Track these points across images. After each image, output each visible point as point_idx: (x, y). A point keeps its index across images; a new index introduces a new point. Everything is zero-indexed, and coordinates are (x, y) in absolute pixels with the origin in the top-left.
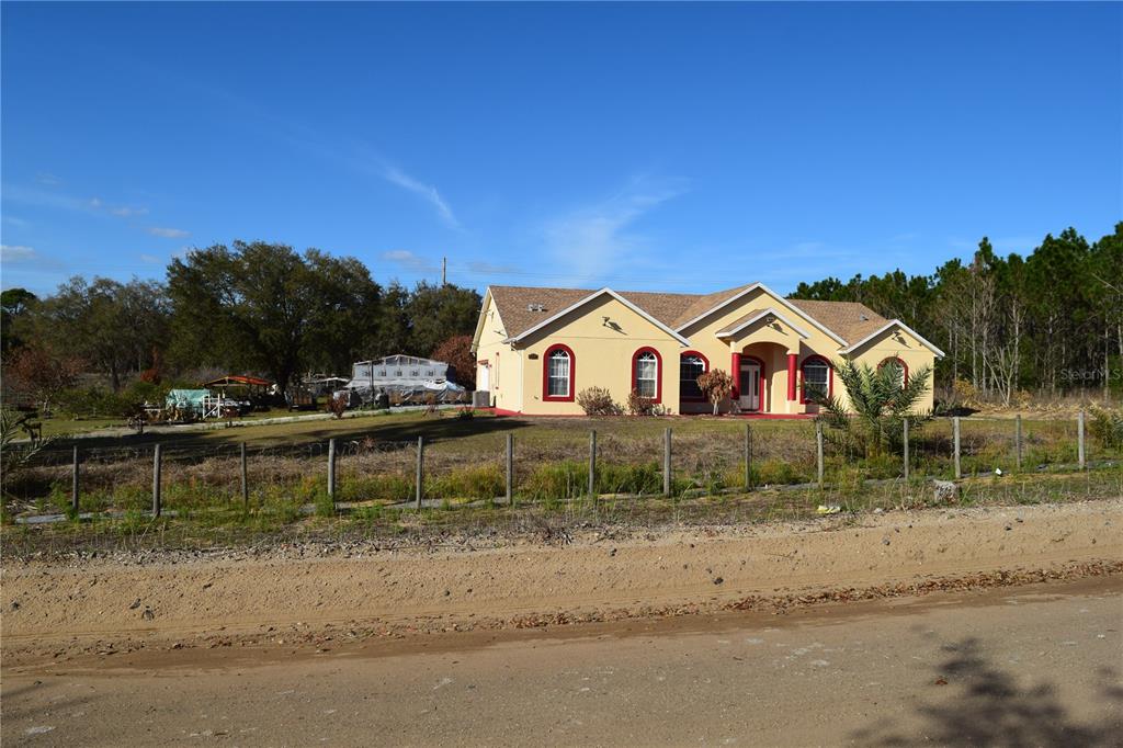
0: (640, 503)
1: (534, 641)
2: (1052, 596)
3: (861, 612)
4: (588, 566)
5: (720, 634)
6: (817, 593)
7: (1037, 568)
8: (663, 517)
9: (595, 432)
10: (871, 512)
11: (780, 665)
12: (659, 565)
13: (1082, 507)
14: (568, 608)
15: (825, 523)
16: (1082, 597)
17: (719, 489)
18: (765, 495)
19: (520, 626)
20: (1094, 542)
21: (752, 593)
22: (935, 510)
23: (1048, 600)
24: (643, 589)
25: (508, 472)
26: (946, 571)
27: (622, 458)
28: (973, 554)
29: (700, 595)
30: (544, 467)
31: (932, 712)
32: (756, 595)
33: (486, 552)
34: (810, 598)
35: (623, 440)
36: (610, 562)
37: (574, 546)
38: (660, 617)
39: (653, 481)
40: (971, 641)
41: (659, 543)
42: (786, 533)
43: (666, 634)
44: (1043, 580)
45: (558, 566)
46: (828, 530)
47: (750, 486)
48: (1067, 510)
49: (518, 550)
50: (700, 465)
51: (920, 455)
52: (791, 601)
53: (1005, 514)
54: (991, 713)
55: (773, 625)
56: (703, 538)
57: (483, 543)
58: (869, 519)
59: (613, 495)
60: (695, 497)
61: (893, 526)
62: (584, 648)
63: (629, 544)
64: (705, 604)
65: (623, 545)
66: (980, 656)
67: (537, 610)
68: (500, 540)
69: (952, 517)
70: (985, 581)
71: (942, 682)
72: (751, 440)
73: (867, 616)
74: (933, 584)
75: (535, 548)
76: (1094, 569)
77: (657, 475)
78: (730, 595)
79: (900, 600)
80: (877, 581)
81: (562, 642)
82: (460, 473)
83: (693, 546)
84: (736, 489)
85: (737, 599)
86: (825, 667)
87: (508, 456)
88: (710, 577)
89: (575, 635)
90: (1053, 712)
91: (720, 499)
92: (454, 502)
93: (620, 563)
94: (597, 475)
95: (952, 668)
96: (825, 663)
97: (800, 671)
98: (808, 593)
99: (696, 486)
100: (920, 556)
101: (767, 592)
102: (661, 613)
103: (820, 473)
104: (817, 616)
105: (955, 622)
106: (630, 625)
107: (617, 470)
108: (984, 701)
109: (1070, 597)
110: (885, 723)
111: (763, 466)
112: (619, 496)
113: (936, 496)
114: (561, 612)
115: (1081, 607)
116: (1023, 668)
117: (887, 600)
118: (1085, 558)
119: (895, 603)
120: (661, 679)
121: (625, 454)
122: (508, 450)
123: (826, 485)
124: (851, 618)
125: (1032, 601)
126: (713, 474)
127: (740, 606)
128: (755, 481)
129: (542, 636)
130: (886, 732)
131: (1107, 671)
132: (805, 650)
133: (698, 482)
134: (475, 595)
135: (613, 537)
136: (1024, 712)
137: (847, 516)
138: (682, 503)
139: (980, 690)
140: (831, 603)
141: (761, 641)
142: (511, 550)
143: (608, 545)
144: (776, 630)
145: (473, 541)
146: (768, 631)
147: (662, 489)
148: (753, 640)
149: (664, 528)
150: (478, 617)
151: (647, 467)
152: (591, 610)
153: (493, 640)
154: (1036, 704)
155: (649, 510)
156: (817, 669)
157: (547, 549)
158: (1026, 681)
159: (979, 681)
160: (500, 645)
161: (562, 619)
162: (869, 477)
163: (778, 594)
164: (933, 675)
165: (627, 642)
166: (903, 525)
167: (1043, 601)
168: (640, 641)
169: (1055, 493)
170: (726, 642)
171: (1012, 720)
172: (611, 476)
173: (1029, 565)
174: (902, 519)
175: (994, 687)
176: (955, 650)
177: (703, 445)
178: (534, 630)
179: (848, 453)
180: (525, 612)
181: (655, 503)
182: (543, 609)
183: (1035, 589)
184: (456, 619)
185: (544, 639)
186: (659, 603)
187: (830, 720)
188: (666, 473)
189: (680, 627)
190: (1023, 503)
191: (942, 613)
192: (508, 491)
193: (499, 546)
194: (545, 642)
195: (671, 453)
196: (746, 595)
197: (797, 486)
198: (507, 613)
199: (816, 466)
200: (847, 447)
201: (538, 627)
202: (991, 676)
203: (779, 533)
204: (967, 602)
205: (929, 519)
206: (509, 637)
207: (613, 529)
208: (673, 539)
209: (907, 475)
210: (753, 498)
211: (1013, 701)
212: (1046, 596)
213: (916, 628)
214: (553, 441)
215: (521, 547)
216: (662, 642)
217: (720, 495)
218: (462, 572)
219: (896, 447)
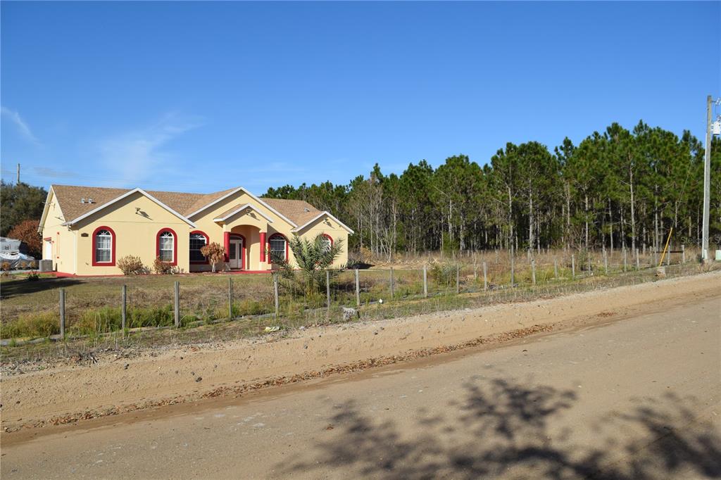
0: (159, 333)
1: (66, 433)
2: (398, 371)
3: (288, 391)
4: (108, 377)
5: (197, 414)
6: (262, 381)
7: (391, 355)
8: (162, 341)
9: (125, 286)
10: (298, 329)
11: (233, 429)
12: (158, 373)
13: (417, 319)
14: (93, 407)
15: (269, 337)
16: (414, 370)
17: (212, 320)
18: (241, 322)
19: (57, 424)
20: (423, 338)
21: (220, 386)
22: (335, 325)
23: (396, 373)
24: (147, 389)
25: (62, 317)
26: (340, 362)
27: (146, 303)
28: (356, 350)
29: (186, 389)
30: (89, 312)
31: (322, 445)
32: (223, 386)
33: (31, 374)
34: (258, 385)
35: (146, 291)
36: (124, 373)
37: (97, 365)
38: (158, 407)
39: (168, 317)
40: (351, 401)
41: (160, 358)
42: (244, 345)
43: (161, 418)
44: (395, 362)
45: (85, 379)
46: (271, 341)
47: (233, 317)
48: (409, 320)
49: (57, 370)
50: (200, 305)
51: (336, 293)
52: (245, 388)
53: (374, 325)
54: (359, 441)
55: (232, 404)
56: (190, 353)
57: (30, 368)
58: (296, 333)
59: (139, 329)
60: (196, 327)
61: (311, 336)
62: (103, 434)
63: (140, 360)
64: (189, 396)
65: (134, 361)
66: (354, 410)
67: (70, 411)
68: (44, 364)
69: (346, 329)
70: (362, 365)
71: (330, 428)
72: (232, 289)
73: (291, 393)
74: (332, 370)
75: (69, 368)
76: (422, 354)
77: (170, 313)
78: (207, 388)
79: (312, 381)
80: (300, 371)
81: (87, 431)
82: (23, 319)
83: (182, 358)
84: (223, 320)
85: (211, 390)
86: (262, 427)
87: (61, 305)
88: (193, 378)
89: (97, 425)
90: (393, 436)
91: (212, 327)
92: (19, 340)
93: (131, 373)
94: (128, 315)
95: (338, 418)
96: (262, 425)
97: (246, 431)
98: (256, 382)
99: (197, 319)
100: (325, 353)
101: (231, 384)
102: (159, 404)
103: (277, 307)
104: (262, 396)
105: (341, 391)
106: (136, 414)
107: (143, 311)
108: (354, 435)
109: (407, 371)
110: (296, 456)
111: (241, 304)
112: (143, 329)
113: (344, 317)
114: (88, 410)
115: (412, 375)
116: (375, 415)
117: (304, 382)
118: (418, 347)
119: (308, 384)
120: (154, 448)
121: (149, 301)
122: (61, 301)
123: (280, 314)
124: (282, 395)
125: (387, 374)
126: (208, 311)
127: (212, 395)
128: (235, 314)
129: (72, 429)
131: (422, 410)
132: (251, 418)
133: (199, 317)
134: (22, 405)
135: (127, 356)
136: (376, 439)
137: (282, 332)
138: (187, 331)
139: (353, 430)
140: (271, 387)
141: (223, 415)
142: (51, 371)
143: (124, 362)
144: (235, 407)
145: (23, 367)
146: (229, 408)
147: (173, 322)
148: (218, 415)
149: (164, 348)
150: (24, 421)
151: (164, 309)
152: (110, 407)
153: (31, 437)
154: (383, 433)
155: (164, 337)
156: (257, 429)
157: (79, 368)
158: (378, 421)
159: (352, 424)
160: (40, 439)
161: (88, 416)
162: (307, 308)
163: (239, 384)
164: (326, 424)
165: (135, 426)
166: (316, 335)
167: (393, 374)
168: (142, 425)
169: (406, 312)
170: (201, 418)
171: (369, 444)
172: (139, 315)
173: (387, 355)
174: (315, 332)
175: (360, 428)
176: (340, 408)
177: (202, 292)
178: (68, 425)
179: (293, 294)
180: (61, 414)
181: (169, 331)
182: (74, 410)
183: (390, 367)
184: (7, 424)
185: (73, 430)
186: (157, 398)
187: (261, 460)
188: (176, 312)
189: (171, 412)
190: (386, 318)
191: (335, 386)
192: (62, 330)
193: (43, 369)
194: (74, 433)
195: (180, 298)
196: (217, 387)
197: (263, 315)
198: (47, 416)
199: (274, 303)
200: (293, 289)
201: (70, 422)
202: (359, 420)
203: (239, 346)
204: (351, 379)
205: (332, 331)
206: (48, 432)
207: (128, 351)
208: (171, 354)
209: (329, 305)
210: (234, 324)
211: (371, 433)
212: (395, 371)
213: (321, 397)
214: (95, 294)
215: (59, 368)
216: (159, 423)
217: (213, 324)
218: (12, 390)
219: (322, 289)
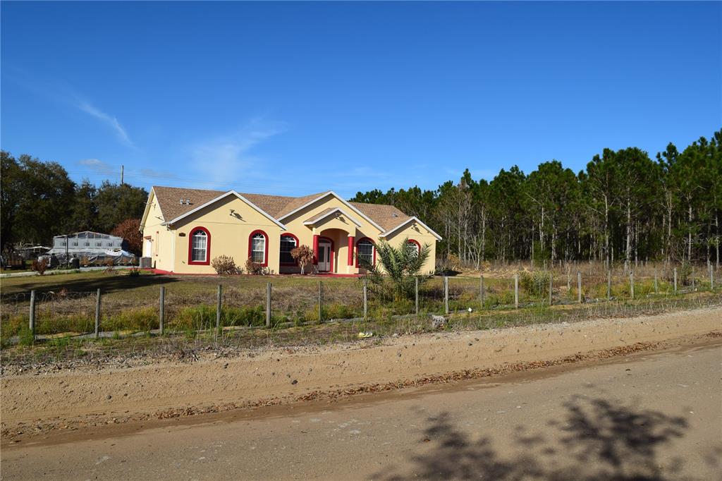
0: (251, 332)
1: (170, 427)
2: (494, 384)
3: (382, 398)
4: (209, 375)
5: (294, 417)
6: (356, 388)
7: (486, 368)
8: (263, 341)
9: (221, 286)
10: (391, 336)
11: (330, 434)
12: (256, 373)
13: (513, 331)
14: (194, 404)
15: (363, 343)
16: (510, 384)
17: (302, 322)
18: (331, 326)
19: (161, 418)
20: (518, 351)
21: (315, 390)
22: (429, 334)
23: (492, 387)
24: (245, 389)
25: (161, 313)
26: (434, 371)
27: (239, 303)
28: (450, 361)
29: (282, 392)
30: (186, 309)
31: (419, 459)
32: (318, 390)
33: (138, 368)
34: (352, 391)
35: (240, 291)
36: (224, 373)
37: (199, 363)
38: (256, 407)
39: (259, 317)
40: (445, 414)
41: (257, 359)
42: (338, 350)
43: (258, 419)
44: (489, 375)
45: (188, 376)
46: (365, 348)
47: (322, 320)
48: (504, 332)
49: (161, 366)
50: (290, 307)
51: (425, 300)
52: (340, 394)
53: (468, 336)
54: (454, 457)
55: (328, 409)
56: (286, 355)
57: (136, 362)
58: (390, 340)
59: (232, 327)
60: (286, 328)
61: (403, 344)
62: (203, 431)
63: (238, 359)
64: (285, 398)
65: (233, 361)
66: (450, 423)
67: (172, 406)
68: (149, 359)
69: (439, 338)
70: (456, 376)
71: (427, 440)
72: (322, 291)
73: (386, 401)
74: (426, 379)
75: (173, 364)
76: (518, 367)
77: (262, 314)
78: (301, 391)
79: (406, 390)
80: (393, 379)
81: (189, 427)
82: (127, 313)
83: (279, 360)
84: (313, 322)
85: (306, 393)
86: (358, 435)
87: (161, 302)
88: (289, 380)
89: (198, 421)
90: (489, 454)
91: (302, 329)
92: (122, 333)
93: (230, 373)
94: (222, 314)
95: (432, 431)
96: (358, 432)
97: (342, 438)
98: (350, 388)
99: (287, 321)
100: (419, 362)
101: (325, 388)
102: (257, 405)
103: (365, 312)
104: (356, 403)
105: (436, 403)
106: (235, 413)
107: (236, 310)
108: (450, 450)
109: (504, 385)
110: (391, 468)
111: (330, 307)
112: (236, 328)
113: (433, 325)
114: (189, 407)
115: (508, 390)
116: (472, 430)
117: (398, 390)
118: (513, 361)
119: (403, 392)
120: (253, 448)
121: (242, 300)
122: (161, 297)
123: (369, 319)
124: (377, 402)
125: (482, 388)
126: (298, 313)
127: (307, 398)
128: (325, 317)
129: (175, 424)
130: (391, 474)
131: (520, 428)
132: (346, 424)
133: (289, 318)
134: (129, 398)
135: (226, 356)
136: (472, 456)
137: (376, 339)
138: (278, 332)
139: (448, 444)
140: (365, 393)
141: (319, 420)
142: (156, 366)
143: (223, 361)
144: (330, 412)
145: (130, 361)
146: (325, 413)
147: (265, 322)
148: (314, 419)
149: (261, 349)
150: (131, 413)
151: (256, 309)
152: (210, 405)
153: (141, 428)
154: (479, 450)
155: (256, 336)
156: (353, 436)
157: (181, 365)
158: (475, 436)
159: (446, 438)
160: (146, 431)
161: (190, 412)
162: (395, 314)
163: (333, 389)
164: (422, 436)
165: (234, 425)
166: (409, 344)
167: (488, 387)
168: (241, 424)
169: (500, 322)
170: (297, 421)
171: (465, 461)
172: (232, 315)
173: (482, 366)
174: (408, 340)
175: (456, 442)
176: (436, 419)
177: (292, 294)
178: (171, 420)
179: (382, 299)
180: (164, 408)
181: (260, 331)
182: (177, 405)
183: (483, 380)
184: (115, 415)
185: (177, 426)
186: (255, 399)
187: (358, 468)
188: (268, 312)
189: (268, 413)
190: (480, 329)
191: (430, 397)
192: (161, 326)
193: (148, 364)
194: (177, 428)
195: (272, 299)
196: (311, 391)
197: (351, 320)
198: (152, 409)
199: (363, 307)
200: (382, 295)
201: (173, 417)
202: (455, 435)
203: (335, 350)
204: (446, 390)
205: (425, 340)
206: (153, 426)
207: (227, 351)
208: (267, 355)
209: (417, 312)
210: (323, 327)
211: (467, 449)
212: (490, 384)
213: (413, 408)
214: (192, 291)
215: (163, 364)
216: (256, 424)
217: (302, 326)
218: (120, 383)
219: (412, 296)
